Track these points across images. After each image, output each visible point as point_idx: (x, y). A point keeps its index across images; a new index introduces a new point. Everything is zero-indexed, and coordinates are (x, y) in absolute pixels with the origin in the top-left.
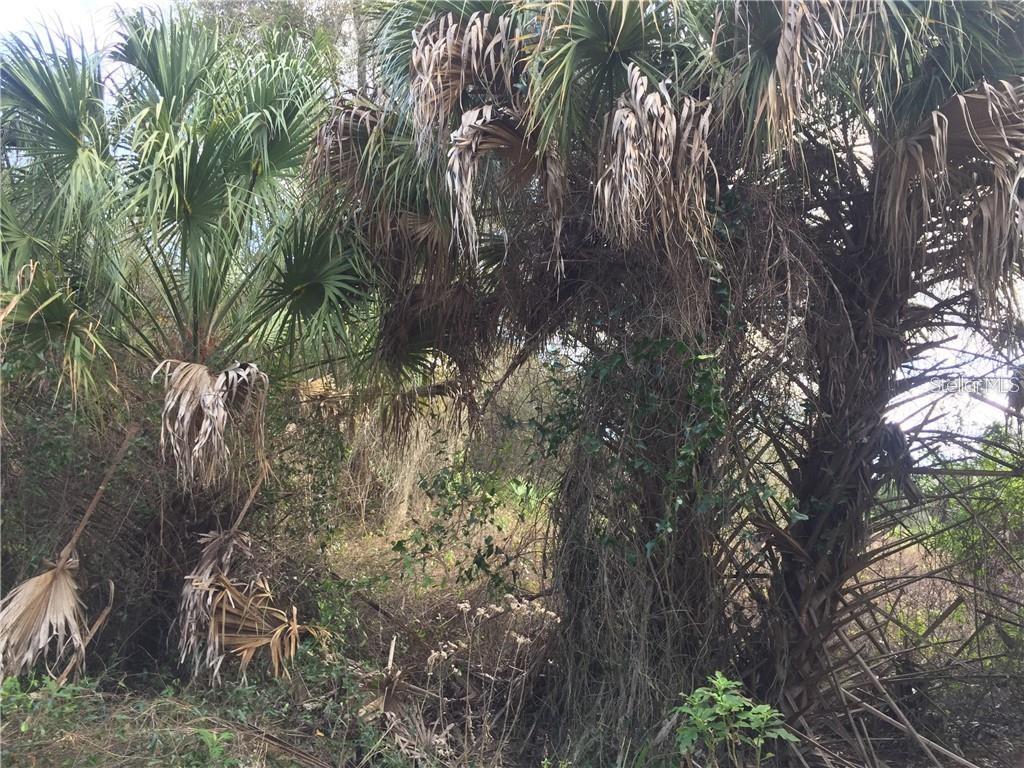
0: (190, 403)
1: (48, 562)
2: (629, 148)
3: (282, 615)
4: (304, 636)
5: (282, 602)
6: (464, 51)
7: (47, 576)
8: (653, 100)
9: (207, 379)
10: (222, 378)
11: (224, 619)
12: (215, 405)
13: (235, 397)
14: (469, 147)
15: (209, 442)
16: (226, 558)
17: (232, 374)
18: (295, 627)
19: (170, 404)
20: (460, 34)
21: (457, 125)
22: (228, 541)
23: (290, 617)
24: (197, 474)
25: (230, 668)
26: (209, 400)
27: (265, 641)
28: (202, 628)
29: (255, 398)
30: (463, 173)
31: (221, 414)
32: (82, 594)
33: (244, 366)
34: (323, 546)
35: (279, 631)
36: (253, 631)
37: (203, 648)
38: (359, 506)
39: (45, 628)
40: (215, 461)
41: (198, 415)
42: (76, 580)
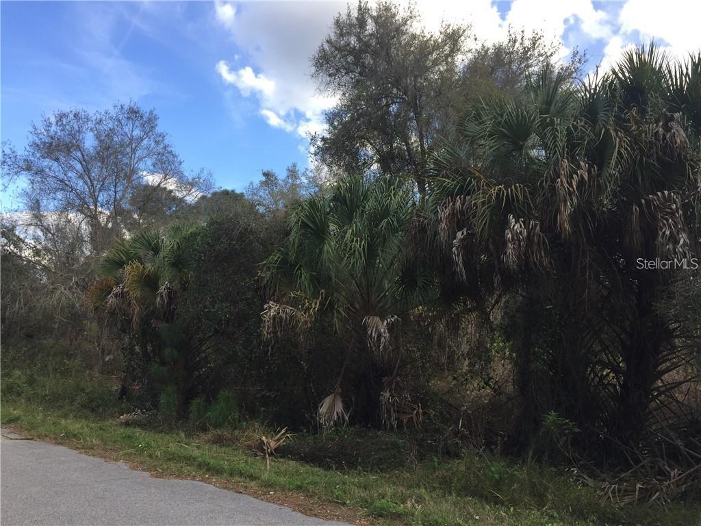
0: (376, 331)
1: (332, 391)
2: (510, 245)
3: (416, 406)
4: (424, 413)
5: (415, 402)
6: (455, 211)
7: (333, 395)
8: (517, 226)
9: (381, 323)
10: (385, 322)
11: (396, 408)
12: (385, 332)
13: (391, 328)
14: (459, 245)
15: (385, 345)
16: (393, 386)
17: (389, 320)
18: (421, 411)
19: (370, 332)
20: (454, 204)
21: (455, 237)
22: (393, 380)
23: (418, 406)
24: (382, 356)
25: (400, 425)
26: (382, 330)
27: (410, 416)
28: (389, 412)
29: (397, 327)
30: (458, 255)
31: (387, 335)
32: (344, 402)
33: (392, 317)
34: (428, 382)
35: (415, 412)
36: (406, 413)
37: (390, 419)
38: (444, 364)
39: (335, 413)
40: (387, 352)
41: (380, 336)
42: (342, 397)
